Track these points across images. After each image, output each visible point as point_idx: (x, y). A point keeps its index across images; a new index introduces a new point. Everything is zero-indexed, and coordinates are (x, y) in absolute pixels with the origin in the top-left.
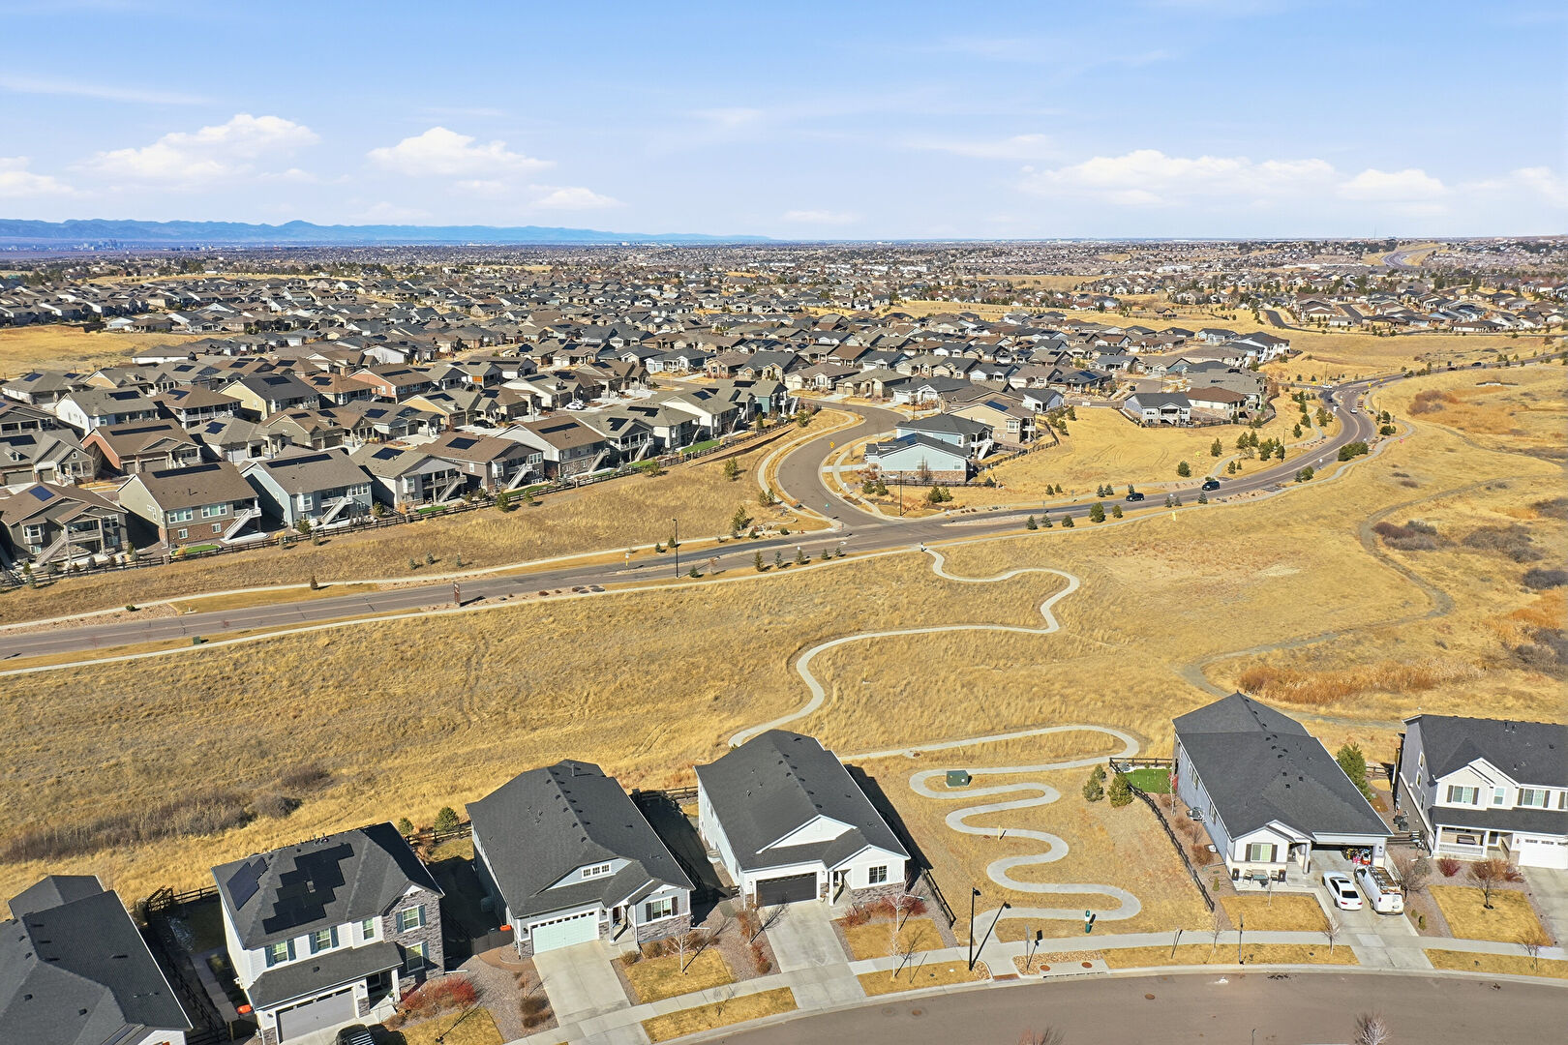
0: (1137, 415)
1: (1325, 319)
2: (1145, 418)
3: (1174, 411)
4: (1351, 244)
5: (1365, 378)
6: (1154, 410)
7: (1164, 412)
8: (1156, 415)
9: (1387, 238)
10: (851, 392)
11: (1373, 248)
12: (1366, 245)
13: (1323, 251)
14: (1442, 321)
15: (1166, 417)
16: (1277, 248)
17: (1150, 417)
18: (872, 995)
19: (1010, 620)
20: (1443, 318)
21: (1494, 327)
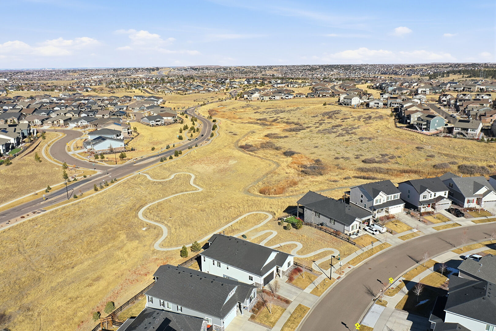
0: (148, 123)
1: (164, 91)
2: (151, 124)
3: (159, 121)
4: (146, 69)
5: (191, 107)
6: (153, 121)
7: (157, 121)
8: (154, 123)
9: (156, 66)
10: (51, 125)
11: (153, 70)
12: (151, 69)
13: (139, 71)
14: (195, 90)
15: (157, 123)
16: (125, 70)
17: (152, 123)
18: (319, 296)
19: (188, 189)
20: (195, 89)
21: (209, 91)
